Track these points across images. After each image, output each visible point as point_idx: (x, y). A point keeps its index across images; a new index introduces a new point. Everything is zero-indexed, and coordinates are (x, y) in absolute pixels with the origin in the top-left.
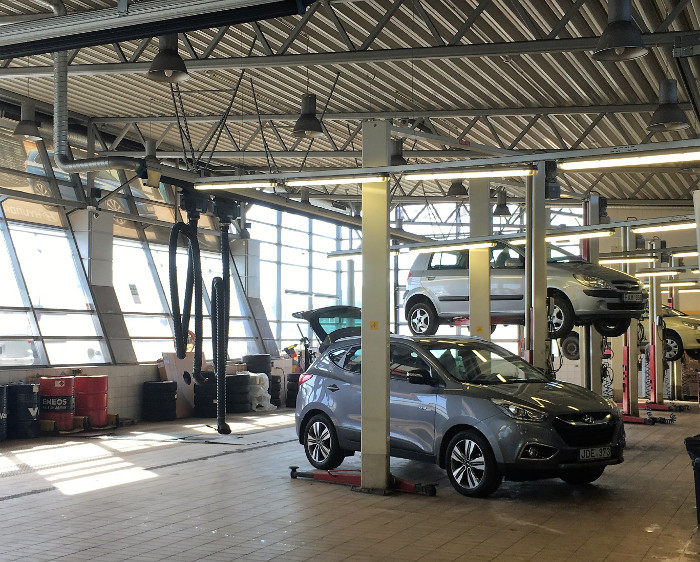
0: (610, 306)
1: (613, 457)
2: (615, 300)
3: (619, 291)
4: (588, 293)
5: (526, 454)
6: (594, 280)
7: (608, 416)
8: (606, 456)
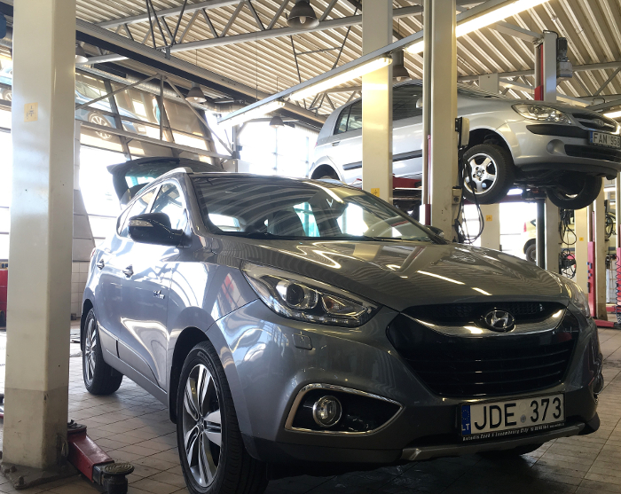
0: (570, 149)
1: (570, 420)
2: (579, 142)
3: (586, 128)
4: (533, 129)
5: (303, 417)
6: (544, 112)
7: (557, 315)
8: (550, 419)
